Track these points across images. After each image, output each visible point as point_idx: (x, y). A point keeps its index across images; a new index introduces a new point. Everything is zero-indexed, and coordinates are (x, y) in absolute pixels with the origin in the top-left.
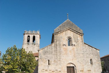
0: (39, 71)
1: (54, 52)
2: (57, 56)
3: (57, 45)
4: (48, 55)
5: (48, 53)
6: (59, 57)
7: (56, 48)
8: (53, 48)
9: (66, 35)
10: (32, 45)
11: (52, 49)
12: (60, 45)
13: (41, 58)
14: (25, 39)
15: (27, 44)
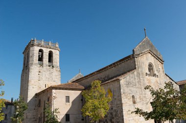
0: (124, 113)
1: (137, 84)
2: (141, 91)
3: (139, 73)
4: (132, 89)
5: (131, 85)
6: (144, 92)
7: (140, 78)
8: (136, 77)
9: (147, 59)
10: (48, 67)
11: (135, 79)
12: (143, 74)
13: (124, 93)
14: (35, 54)
15: (39, 65)
